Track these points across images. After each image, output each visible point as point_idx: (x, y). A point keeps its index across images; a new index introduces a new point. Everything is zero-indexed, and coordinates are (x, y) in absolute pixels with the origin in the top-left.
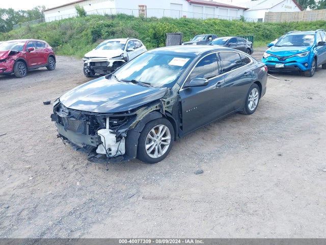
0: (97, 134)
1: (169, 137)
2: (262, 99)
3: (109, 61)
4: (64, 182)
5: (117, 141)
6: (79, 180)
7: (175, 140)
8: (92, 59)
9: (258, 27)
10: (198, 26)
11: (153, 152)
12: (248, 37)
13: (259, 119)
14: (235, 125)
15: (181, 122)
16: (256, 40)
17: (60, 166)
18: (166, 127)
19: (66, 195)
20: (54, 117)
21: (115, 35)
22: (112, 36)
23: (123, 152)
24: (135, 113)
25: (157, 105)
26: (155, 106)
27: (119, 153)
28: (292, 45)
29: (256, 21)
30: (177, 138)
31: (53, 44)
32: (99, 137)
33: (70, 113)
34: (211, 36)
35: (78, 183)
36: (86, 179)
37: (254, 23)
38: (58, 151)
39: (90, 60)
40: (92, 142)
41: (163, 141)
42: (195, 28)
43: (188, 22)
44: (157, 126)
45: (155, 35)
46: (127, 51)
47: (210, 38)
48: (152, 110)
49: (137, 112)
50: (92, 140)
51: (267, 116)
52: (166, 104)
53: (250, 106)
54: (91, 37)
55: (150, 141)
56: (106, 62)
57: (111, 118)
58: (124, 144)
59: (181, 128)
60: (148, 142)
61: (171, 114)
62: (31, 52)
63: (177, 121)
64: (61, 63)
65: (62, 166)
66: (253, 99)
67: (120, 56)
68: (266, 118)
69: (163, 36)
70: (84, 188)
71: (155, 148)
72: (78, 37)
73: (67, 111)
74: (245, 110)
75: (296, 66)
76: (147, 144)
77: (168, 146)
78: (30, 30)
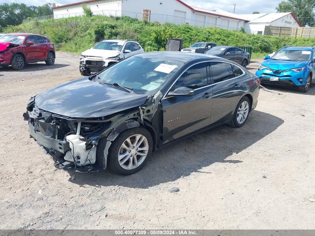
0: (66, 140)
1: (146, 148)
2: (252, 112)
3: (104, 60)
4: (25, 189)
5: (87, 149)
6: (43, 188)
7: (154, 150)
8: (88, 58)
9: (258, 39)
10: (198, 34)
11: (127, 163)
12: (247, 48)
13: (247, 133)
14: (221, 138)
15: (162, 132)
16: (254, 52)
17: (27, 169)
18: (144, 137)
19: (21, 206)
20: (26, 116)
21: (118, 36)
22: (115, 37)
23: (94, 161)
24: (109, 120)
25: (136, 113)
26: (133, 114)
27: (88, 162)
28: (288, 59)
29: (256, 33)
30: (156, 149)
31: (57, 40)
32: (68, 143)
33: (40, 114)
34: (210, 44)
35: (40, 192)
36: (50, 187)
37: (254, 35)
38: (30, 151)
39: (86, 59)
40: (60, 148)
41: (140, 151)
42: (196, 35)
43: (191, 29)
44: (134, 135)
45: (156, 38)
46: (124, 52)
47: (209, 46)
48: (129, 118)
49: (112, 119)
50: (60, 146)
51: (255, 130)
52: (145, 113)
53: (238, 119)
54: (94, 36)
55: (125, 151)
56: (101, 61)
57: (83, 124)
58: (95, 152)
59: (161, 138)
60: (122, 152)
61: (151, 124)
62: (30, 46)
63: (158, 130)
64: (62, 59)
65: (29, 169)
66: (242, 112)
67: (117, 56)
68: (255, 133)
69: (164, 40)
70: (45, 198)
71: (129, 159)
72: (82, 35)
73: (38, 111)
74: (233, 123)
75: (290, 81)
76: (120, 154)
77: (145, 157)
78: (38, 25)
